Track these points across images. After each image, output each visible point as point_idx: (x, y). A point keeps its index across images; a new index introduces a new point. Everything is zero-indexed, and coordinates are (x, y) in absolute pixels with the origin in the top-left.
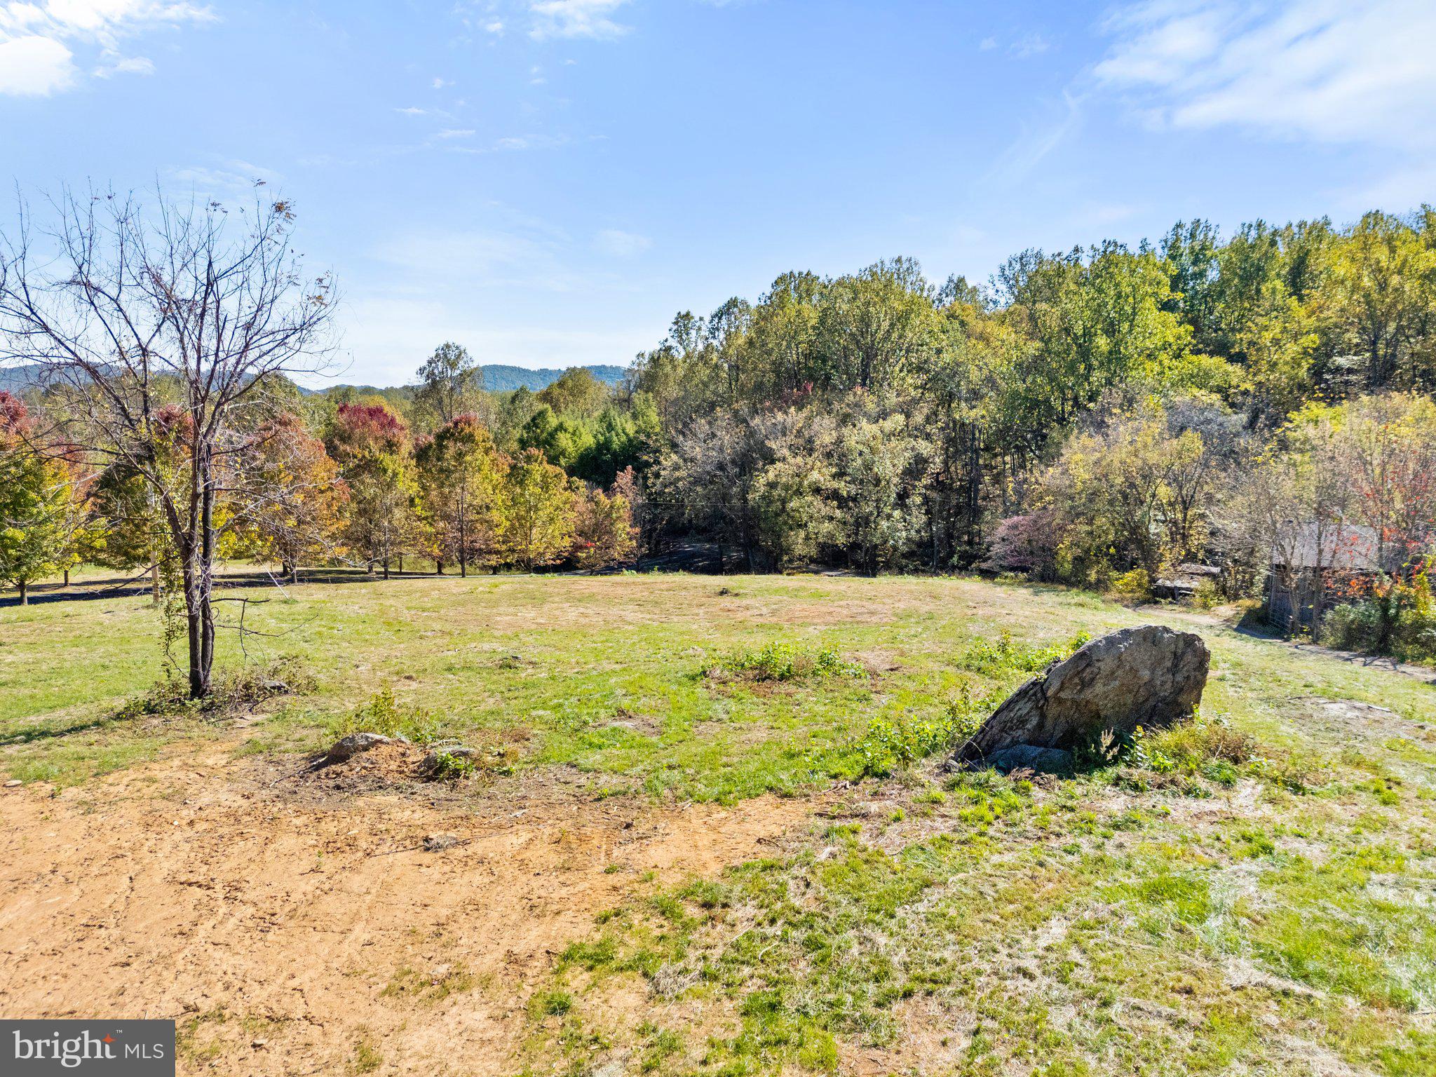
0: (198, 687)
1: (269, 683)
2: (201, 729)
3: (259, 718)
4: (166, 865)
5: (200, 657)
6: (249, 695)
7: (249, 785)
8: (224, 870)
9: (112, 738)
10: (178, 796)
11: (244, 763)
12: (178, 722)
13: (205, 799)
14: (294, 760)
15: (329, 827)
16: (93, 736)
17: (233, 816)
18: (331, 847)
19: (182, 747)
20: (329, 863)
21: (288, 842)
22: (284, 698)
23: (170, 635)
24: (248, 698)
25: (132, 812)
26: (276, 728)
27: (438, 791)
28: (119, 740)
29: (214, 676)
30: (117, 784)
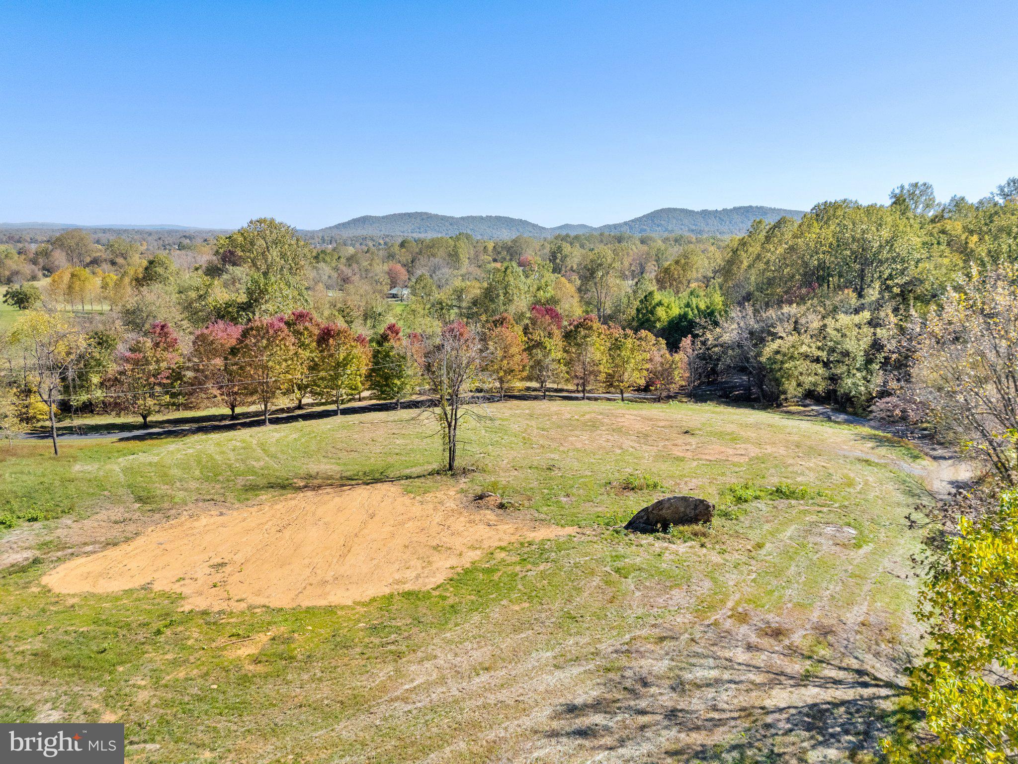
0: (451, 468)
1: (471, 468)
2: (452, 481)
3: (466, 480)
4: (437, 520)
5: (452, 459)
6: (465, 472)
7: (458, 503)
8: (448, 523)
9: (428, 482)
10: (441, 503)
11: (459, 495)
12: (445, 478)
13: (448, 505)
14: (471, 496)
15: (472, 517)
16: (422, 480)
17: (453, 510)
18: (470, 522)
19: (445, 488)
20: (468, 525)
21: (462, 519)
22: (475, 474)
23: (444, 450)
24: (464, 473)
25: (431, 506)
26: (470, 484)
27: (500, 511)
28: (429, 482)
29: (456, 464)
30: (429, 497)
